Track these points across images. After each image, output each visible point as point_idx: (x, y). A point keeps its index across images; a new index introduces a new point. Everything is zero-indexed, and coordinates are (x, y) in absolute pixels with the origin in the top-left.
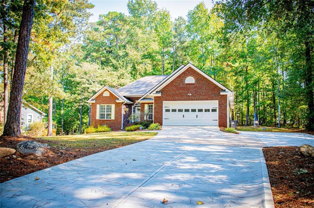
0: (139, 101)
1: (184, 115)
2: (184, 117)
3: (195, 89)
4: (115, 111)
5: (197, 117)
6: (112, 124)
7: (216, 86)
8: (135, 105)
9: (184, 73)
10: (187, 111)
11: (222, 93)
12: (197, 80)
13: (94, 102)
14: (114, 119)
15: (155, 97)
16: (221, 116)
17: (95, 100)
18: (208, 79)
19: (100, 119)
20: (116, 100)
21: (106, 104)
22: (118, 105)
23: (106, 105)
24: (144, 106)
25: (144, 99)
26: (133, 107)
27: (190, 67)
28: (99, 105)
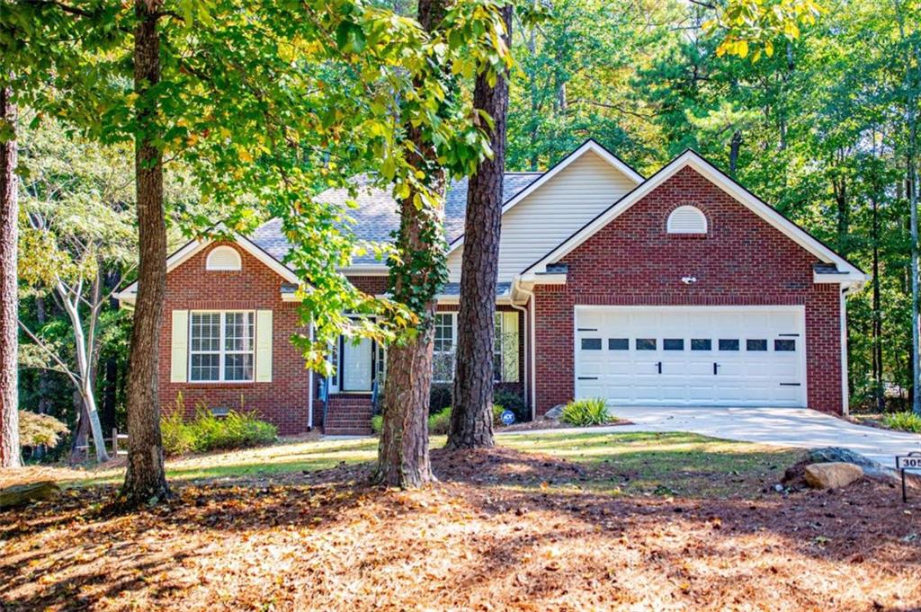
1: (660, 364)
2: (660, 372)
3: (707, 260)
4: (276, 342)
5: (715, 373)
6: (262, 405)
7: (796, 249)
9: (661, 189)
10: (674, 345)
12: (717, 223)
14: (269, 380)
15: (537, 287)
16: (819, 367)
18: (762, 220)
19: (190, 381)
20: (282, 290)
22: (288, 315)
23: (223, 313)
27: (688, 168)
28: (186, 311)
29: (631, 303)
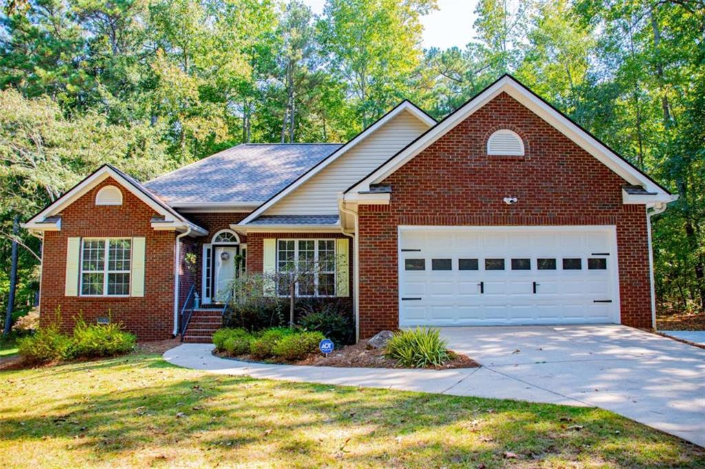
0: (244, 227)
1: (482, 284)
2: (482, 292)
3: (526, 181)
4: (148, 264)
5: (535, 292)
6: (135, 316)
7: (606, 172)
8: (213, 242)
9: (480, 113)
10: (495, 264)
11: (629, 199)
12: (533, 146)
13: (56, 227)
14: (142, 295)
15: (360, 207)
16: (630, 285)
17: (60, 220)
18: (574, 144)
19: (81, 295)
20: (152, 220)
21: (107, 235)
22: (158, 241)
23: (107, 240)
24: (261, 244)
25: (261, 218)
26: (206, 247)
28: (78, 239)
29: (454, 224)
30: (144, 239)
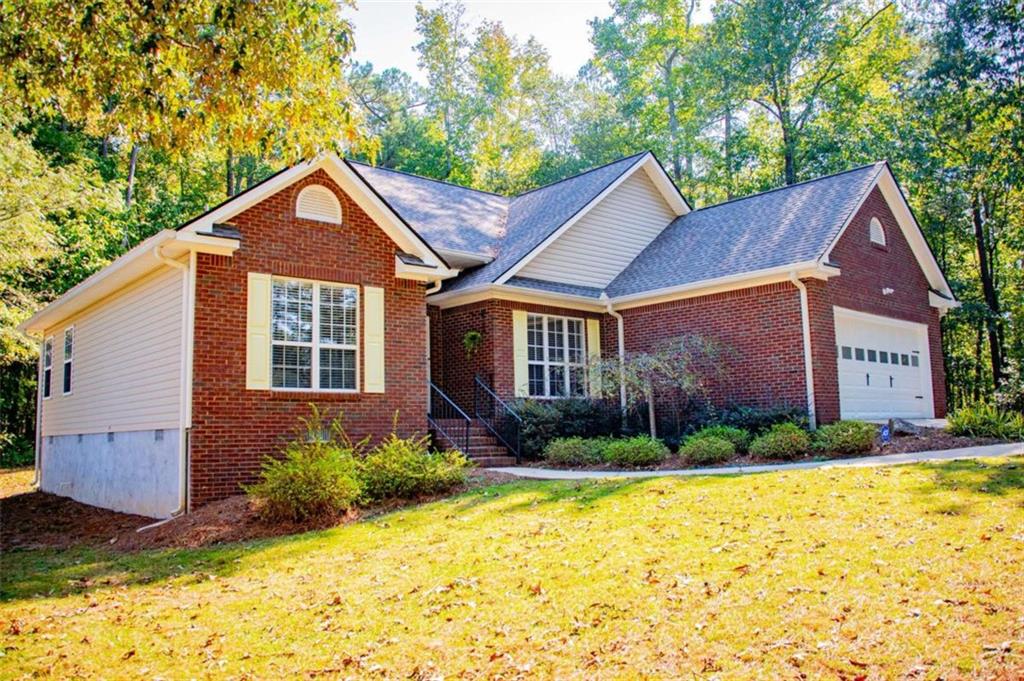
1: (868, 376)
2: (868, 384)
5: (891, 386)
10: (872, 356)
11: (932, 301)
12: (890, 239)
14: (381, 389)
18: (907, 243)
19: (274, 389)
20: (402, 260)
21: (316, 276)
22: (403, 299)
23: (317, 285)
30: (381, 290)
